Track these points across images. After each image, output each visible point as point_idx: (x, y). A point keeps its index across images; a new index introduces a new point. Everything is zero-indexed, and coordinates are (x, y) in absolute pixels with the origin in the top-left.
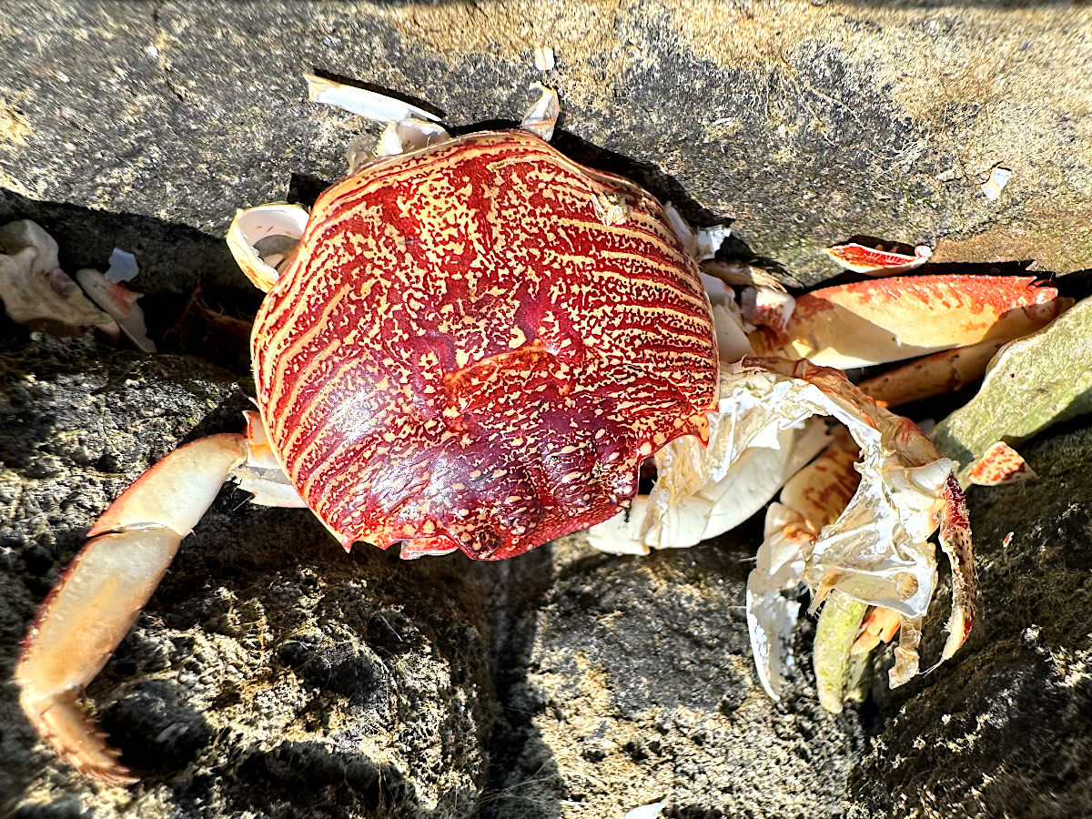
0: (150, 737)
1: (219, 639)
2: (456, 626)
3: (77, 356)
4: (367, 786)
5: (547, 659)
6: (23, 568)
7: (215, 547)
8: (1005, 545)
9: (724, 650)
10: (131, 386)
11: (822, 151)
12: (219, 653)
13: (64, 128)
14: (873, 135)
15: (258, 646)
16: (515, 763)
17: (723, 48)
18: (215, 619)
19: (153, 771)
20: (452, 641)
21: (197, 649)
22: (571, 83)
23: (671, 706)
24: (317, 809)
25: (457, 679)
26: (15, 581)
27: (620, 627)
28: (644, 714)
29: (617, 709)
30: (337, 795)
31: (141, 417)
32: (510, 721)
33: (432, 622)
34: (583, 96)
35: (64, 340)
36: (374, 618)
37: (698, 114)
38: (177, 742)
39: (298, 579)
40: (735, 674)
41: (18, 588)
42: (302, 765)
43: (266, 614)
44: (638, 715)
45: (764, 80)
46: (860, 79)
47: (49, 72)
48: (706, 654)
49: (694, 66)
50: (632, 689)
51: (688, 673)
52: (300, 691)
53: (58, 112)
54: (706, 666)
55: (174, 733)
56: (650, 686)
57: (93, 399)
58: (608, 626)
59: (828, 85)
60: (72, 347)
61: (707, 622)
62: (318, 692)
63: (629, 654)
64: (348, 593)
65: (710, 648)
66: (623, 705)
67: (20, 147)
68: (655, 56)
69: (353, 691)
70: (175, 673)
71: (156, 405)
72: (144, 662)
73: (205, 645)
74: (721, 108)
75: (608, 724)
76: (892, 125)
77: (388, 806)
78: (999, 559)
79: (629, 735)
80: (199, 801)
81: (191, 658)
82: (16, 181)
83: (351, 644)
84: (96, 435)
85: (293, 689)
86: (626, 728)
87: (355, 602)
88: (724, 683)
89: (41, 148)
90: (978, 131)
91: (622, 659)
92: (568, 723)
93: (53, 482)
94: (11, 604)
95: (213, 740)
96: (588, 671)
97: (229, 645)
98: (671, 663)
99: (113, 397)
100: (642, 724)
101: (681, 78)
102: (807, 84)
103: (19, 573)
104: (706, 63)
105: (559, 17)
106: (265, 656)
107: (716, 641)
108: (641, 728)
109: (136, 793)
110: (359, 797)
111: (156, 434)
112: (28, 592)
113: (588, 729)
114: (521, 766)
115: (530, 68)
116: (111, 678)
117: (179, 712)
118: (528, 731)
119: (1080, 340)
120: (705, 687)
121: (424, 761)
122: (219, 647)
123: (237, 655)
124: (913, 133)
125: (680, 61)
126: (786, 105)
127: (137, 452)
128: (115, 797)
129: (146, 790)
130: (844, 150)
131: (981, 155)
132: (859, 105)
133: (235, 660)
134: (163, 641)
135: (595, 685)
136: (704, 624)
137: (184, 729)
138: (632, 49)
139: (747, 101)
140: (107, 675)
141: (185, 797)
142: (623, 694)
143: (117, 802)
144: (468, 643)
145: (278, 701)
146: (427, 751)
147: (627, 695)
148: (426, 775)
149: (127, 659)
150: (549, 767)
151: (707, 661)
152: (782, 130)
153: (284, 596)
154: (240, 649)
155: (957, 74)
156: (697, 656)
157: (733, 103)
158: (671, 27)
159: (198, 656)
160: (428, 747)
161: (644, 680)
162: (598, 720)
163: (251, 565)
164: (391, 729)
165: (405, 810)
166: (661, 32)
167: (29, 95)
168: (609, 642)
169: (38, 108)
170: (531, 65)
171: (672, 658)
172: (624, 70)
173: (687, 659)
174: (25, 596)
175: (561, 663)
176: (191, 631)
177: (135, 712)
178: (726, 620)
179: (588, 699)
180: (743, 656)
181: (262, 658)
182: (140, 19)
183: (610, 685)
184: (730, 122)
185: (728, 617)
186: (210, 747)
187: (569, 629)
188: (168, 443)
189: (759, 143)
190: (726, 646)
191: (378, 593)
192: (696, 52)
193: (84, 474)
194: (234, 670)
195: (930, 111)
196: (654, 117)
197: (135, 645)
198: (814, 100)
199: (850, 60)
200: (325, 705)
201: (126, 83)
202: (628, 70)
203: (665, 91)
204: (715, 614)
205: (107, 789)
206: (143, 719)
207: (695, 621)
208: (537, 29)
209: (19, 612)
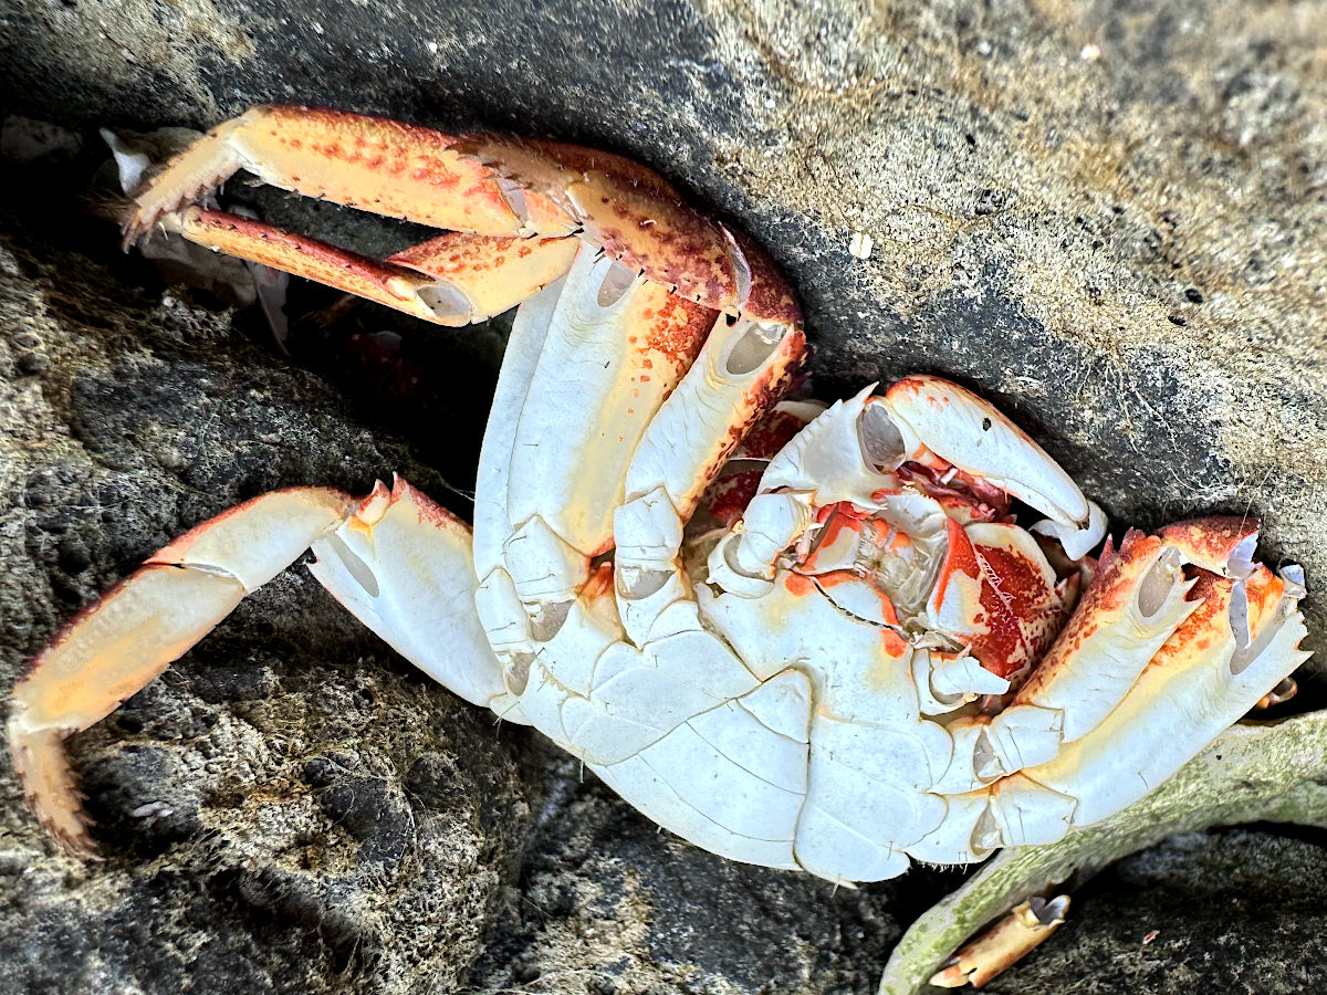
0: (126, 807)
1: (246, 727)
2: (506, 796)
3: (205, 337)
4: (339, 941)
5: (591, 862)
6: (53, 559)
7: (273, 608)
8: (1145, 942)
9: (793, 929)
10: (254, 398)
11: (1122, 452)
12: (239, 743)
13: (291, 70)
14: (1183, 460)
15: (284, 749)
16: (508, 960)
17: (1058, 315)
18: (248, 703)
19: (117, 850)
20: (495, 812)
21: (217, 732)
22: (879, 279)
23: (710, 969)
24: (278, 952)
25: (485, 857)
26: (40, 573)
27: (688, 860)
28: (676, 966)
29: (647, 950)
30: (305, 941)
31: (251, 436)
32: (522, 913)
33: (482, 783)
34: (888, 295)
35: (197, 313)
36: (421, 759)
37: (1005, 361)
38: (153, 825)
39: (353, 687)
40: (794, 959)
41: (41, 582)
42: (278, 894)
43: (306, 716)
44: (669, 965)
45: (1090, 360)
46: (1191, 404)
47: (306, 18)
48: (770, 927)
49: (1020, 318)
50: (673, 934)
51: (742, 940)
52: (311, 818)
53: (293, 52)
54: (765, 940)
55: (155, 812)
56: (694, 939)
57: (207, 400)
58: (675, 853)
59: (1154, 396)
60: (203, 323)
61: (787, 891)
62: (329, 826)
63: (686, 894)
64: (404, 722)
65: (778, 921)
66: (656, 948)
67: (232, 65)
68: (982, 290)
69: (365, 835)
70: (183, 749)
71: (273, 429)
72: (152, 723)
73: (226, 728)
74: (1031, 367)
75: (631, 962)
76: (1208, 460)
77: (355, 973)
78: (1132, 955)
79: (649, 983)
80: (155, 901)
81: (205, 738)
82: (210, 93)
83: (385, 782)
84: (193, 439)
85: (303, 814)
86: (650, 975)
87: (407, 734)
88: (777, 965)
89: (254, 76)
90: (1296, 503)
91: (675, 897)
92: (587, 944)
93: (126, 476)
94: (27, 598)
95: (195, 838)
96: (632, 895)
97: (253, 738)
98: (728, 922)
99: (229, 404)
100: (668, 976)
101: (1001, 322)
102: (1133, 385)
103: (47, 564)
104: (1034, 322)
105: (895, 212)
106: (287, 766)
107: (788, 915)
108: (665, 981)
109: (93, 871)
110: (326, 953)
111: (261, 462)
112: (50, 590)
113: (606, 959)
114: (513, 968)
115: (842, 248)
116: (112, 731)
117: (168, 792)
118: (539, 933)
119: (1309, 749)
120: (755, 962)
121: (413, 937)
122: (240, 736)
123: (258, 753)
124: (1227, 475)
125: (1007, 307)
126: (1103, 393)
127: (231, 474)
128: (68, 867)
129: (105, 872)
130: (1147, 460)
131: (1291, 525)
132: (1181, 427)
133: (253, 757)
134: (182, 707)
135: (634, 913)
136: (782, 891)
137: (166, 813)
138: (959, 272)
139: (1062, 373)
140: (107, 726)
141: (142, 891)
142: (661, 936)
143: (69, 873)
144: (513, 818)
145: (283, 820)
146: (422, 927)
147: (665, 939)
148: (409, 953)
149: (135, 713)
150: (544, 983)
151: (769, 935)
152: (1088, 414)
153: (333, 702)
154: (263, 747)
155: (1295, 446)
156: (759, 925)
157: (1047, 367)
158: (1011, 271)
159: (214, 739)
160: (423, 923)
161: (691, 930)
162: (621, 953)
163: (306, 646)
164: (393, 892)
165: (370, 983)
166: (999, 271)
167: (269, 25)
168: (668, 872)
169: (273, 40)
170: (845, 244)
171: (731, 916)
172: (943, 289)
173: (749, 925)
174: (46, 594)
175: (606, 874)
176: (217, 707)
177: (121, 773)
178: (809, 896)
179: (620, 925)
180: (812, 944)
181: (284, 767)
182: (435, 19)
183: (651, 921)
184: (1035, 384)
185: (813, 893)
186: (189, 844)
187: (630, 838)
188: (269, 476)
189: (1058, 415)
190: (797, 926)
191: (436, 730)
192: (1028, 306)
193: (164, 480)
194: (248, 769)
195: (1253, 465)
196: (956, 345)
197: (150, 699)
198: (1135, 403)
199: (1188, 383)
200: (332, 842)
201: (387, 62)
202: (948, 291)
203: (978, 328)
204: (800, 885)
205: (63, 856)
206: (127, 784)
207: (775, 885)
208: (866, 215)
209: (31, 609)
